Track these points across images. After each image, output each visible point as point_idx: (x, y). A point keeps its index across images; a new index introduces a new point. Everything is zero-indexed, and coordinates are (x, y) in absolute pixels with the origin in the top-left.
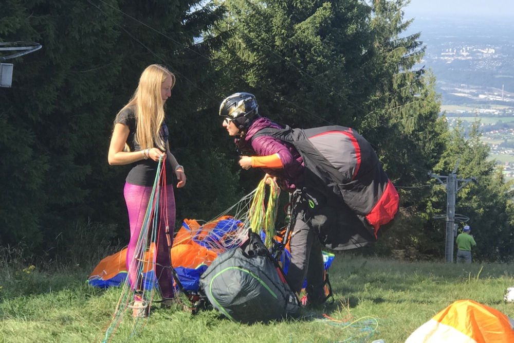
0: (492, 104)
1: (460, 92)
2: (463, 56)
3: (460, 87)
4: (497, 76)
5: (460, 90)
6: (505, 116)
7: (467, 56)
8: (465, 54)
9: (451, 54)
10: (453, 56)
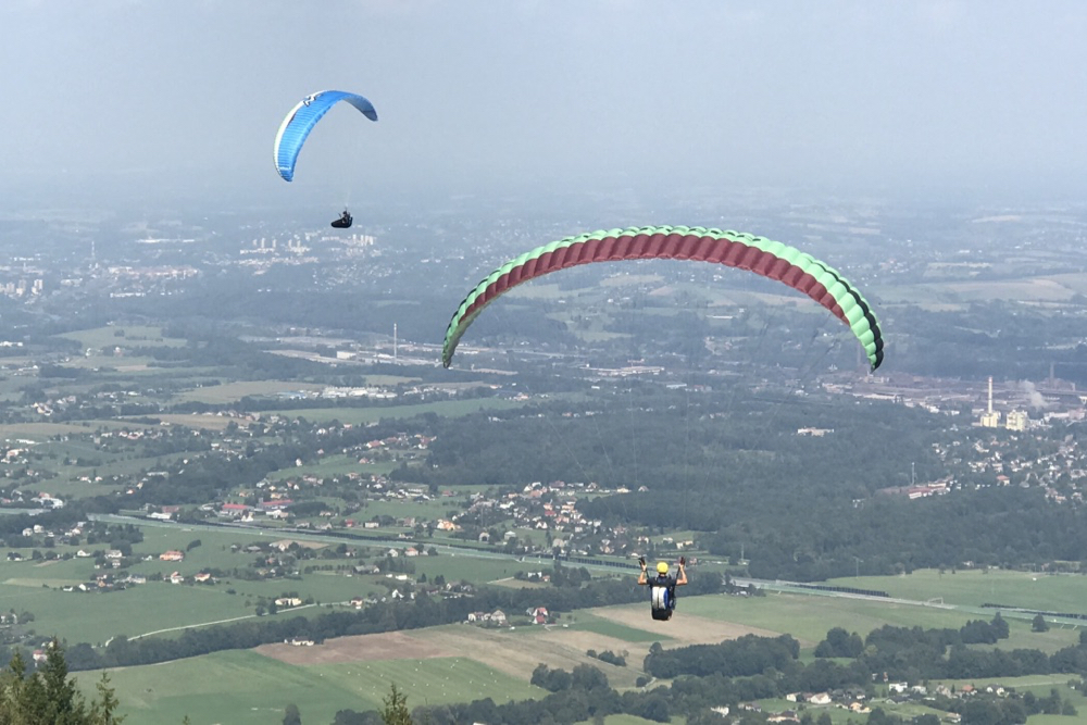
0: (367, 374)
1: (288, 347)
2: (295, 255)
3: (289, 333)
4: (381, 304)
5: (288, 340)
6: (403, 404)
7: (306, 254)
8: (299, 250)
9: (265, 251)
10: (269, 255)
